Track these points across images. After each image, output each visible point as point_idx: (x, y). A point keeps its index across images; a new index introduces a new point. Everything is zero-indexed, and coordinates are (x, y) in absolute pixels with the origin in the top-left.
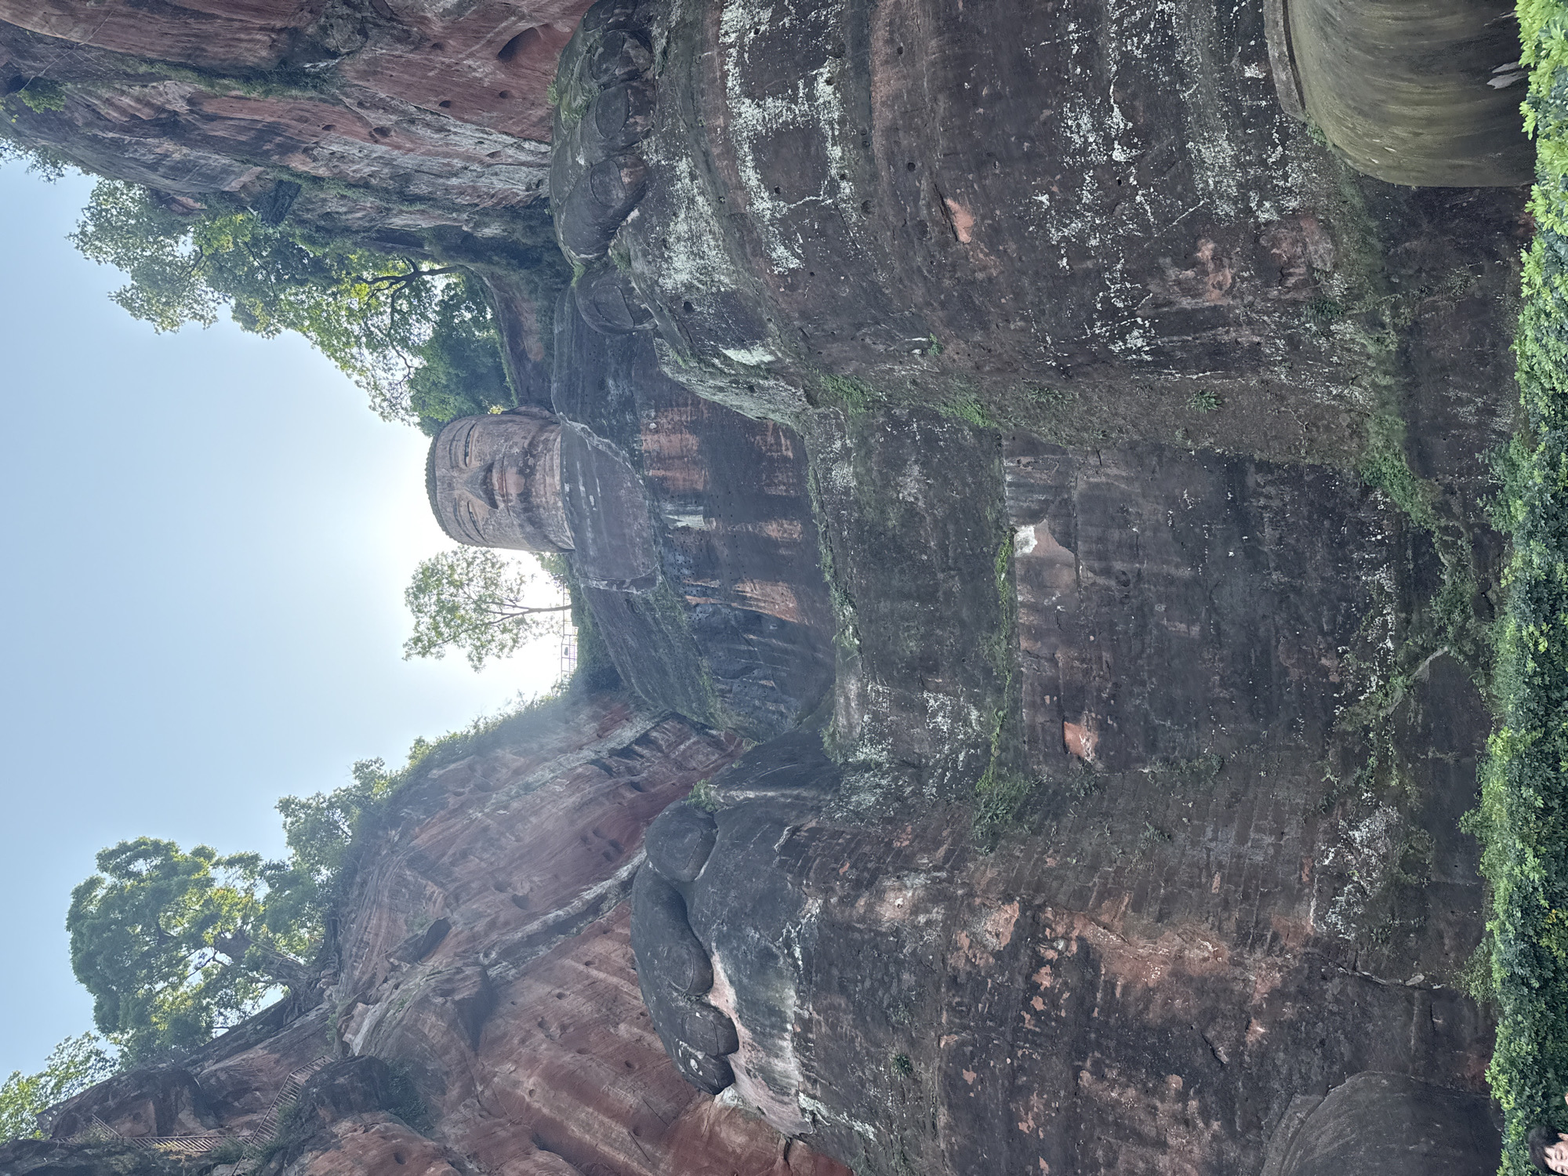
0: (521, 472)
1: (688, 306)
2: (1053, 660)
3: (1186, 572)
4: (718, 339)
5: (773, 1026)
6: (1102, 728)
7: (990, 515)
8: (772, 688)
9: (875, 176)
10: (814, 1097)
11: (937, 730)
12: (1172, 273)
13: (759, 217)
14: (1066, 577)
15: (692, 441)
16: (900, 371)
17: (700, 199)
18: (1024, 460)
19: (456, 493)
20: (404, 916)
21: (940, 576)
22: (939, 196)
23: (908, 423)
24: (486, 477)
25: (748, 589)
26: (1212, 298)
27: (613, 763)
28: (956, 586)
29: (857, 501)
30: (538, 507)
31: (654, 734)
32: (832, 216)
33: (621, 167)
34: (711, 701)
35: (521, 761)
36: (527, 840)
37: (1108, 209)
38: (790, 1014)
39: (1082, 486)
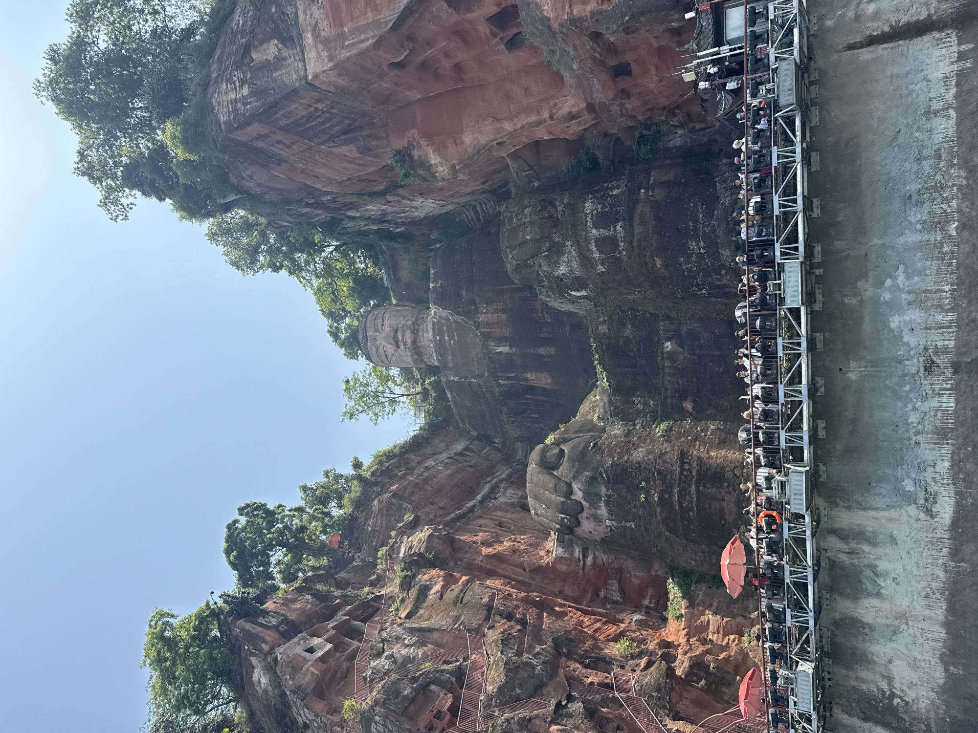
0: (412, 332)
1: (561, 280)
2: (678, 383)
3: (718, 353)
4: (569, 289)
5: (597, 499)
6: (694, 401)
7: (655, 339)
8: (537, 418)
9: (633, 251)
10: (611, 520)
11: (638, 409)
12: (714, 276)
13: (594, 258)
14: (681, 357)
15: (503, 316)
16: (629, 297)
17: (573, 252)
18: (667, 322)
19: (378, 343)
20: (393, 518)
21: (638, 359)
22: (652, 257)
23: (627, 312)
24: (395, 335)
25: (529, 376)
26: (724, 282)
27: (458, 458)
28: (644, 362)
29: (608, 337)
30: (420, 347)
31: (471, 447)
32: (619, 260)
33: (546, 242)
34: (507, 426)
35: (419, 459)
36: (435, 487)
37: (699, 262)
38: (603, 494)
39: (685, 330)
